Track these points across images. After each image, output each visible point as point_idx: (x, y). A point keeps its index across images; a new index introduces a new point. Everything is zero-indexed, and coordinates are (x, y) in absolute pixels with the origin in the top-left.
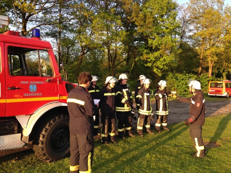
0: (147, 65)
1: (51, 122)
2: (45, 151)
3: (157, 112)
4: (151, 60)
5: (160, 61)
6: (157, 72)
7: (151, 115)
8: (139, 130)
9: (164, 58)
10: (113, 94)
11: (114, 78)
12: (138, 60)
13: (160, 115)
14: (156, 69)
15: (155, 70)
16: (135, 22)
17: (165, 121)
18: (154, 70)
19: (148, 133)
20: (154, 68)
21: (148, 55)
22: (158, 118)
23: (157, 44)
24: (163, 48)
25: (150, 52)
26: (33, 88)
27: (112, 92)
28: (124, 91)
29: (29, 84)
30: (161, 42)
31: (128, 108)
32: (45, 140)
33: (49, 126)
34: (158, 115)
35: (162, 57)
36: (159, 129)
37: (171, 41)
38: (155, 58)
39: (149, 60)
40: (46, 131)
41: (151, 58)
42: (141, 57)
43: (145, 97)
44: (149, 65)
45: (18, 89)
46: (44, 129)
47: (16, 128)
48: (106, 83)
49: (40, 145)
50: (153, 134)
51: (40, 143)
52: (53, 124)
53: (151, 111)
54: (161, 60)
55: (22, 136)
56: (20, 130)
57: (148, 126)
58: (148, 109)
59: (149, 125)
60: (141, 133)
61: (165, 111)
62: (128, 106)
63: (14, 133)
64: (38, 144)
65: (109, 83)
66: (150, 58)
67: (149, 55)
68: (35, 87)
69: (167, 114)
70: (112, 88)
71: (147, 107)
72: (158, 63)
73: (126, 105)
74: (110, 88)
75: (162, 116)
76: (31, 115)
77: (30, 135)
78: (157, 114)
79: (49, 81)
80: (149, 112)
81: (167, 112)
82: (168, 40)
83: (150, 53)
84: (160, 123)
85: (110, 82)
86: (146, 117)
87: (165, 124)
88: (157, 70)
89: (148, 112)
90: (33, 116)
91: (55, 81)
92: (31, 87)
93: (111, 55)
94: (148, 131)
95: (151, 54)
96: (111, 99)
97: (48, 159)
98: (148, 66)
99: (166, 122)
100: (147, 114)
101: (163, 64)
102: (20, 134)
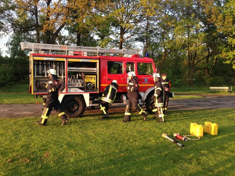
0: (226, 63)
12: (217, 58)
16: (214, 23)
18: (233, 67)
20: (234, 65)
25: (230, 50)
29: (145, 78)
38: (234, 56)
39: (227, 58)
45: (141, 80)
55: (141, 100)
56: (141, 98)
76: (145, 92)
93: (191, 54)
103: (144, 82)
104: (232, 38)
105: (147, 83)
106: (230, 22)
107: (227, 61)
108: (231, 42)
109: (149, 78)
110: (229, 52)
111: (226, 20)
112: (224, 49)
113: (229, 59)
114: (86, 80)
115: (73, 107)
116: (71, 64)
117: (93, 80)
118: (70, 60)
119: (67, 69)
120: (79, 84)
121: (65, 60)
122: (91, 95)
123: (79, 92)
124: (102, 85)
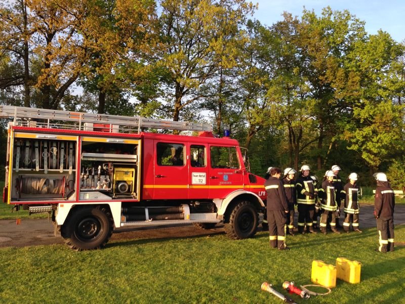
0: (351, 148)
1: (239, 206)
2: (234, 229)
3: (346, 209)
4: (358, 141)
5: (373, 142)
6: (367, 159)
7: (336, 211)
8: (322, 227)
9: (379, 136)
10: (293, 186)
11: (292, 170)
12: (336, 140)
13: (349, 213)
14: (366, 154)
15: (365, 156)
16: (330, 84)
17: (355, 221)
18: (362, 156)
19: (332, 232)
20: (364, 152)
21: (353, 132)
22: (346, 216)
23: (367, 115)
24: (378, 121)
25: (357, 127)
26: (226, 178)
27: (291, 184)
28: (306, 183)
29: (223, 175)
30: (374, 112)
31: (310, 200)
32: (234, 220)
33: (237, 208)
34: (346, 213)
35: (377, 135)
36: (348, 229)
37: (392, 110)
38: (363, 137)
39: (354, 140)
40: (235, 213)
41: (357, 137)
42: (341, 136)
43: (328, 191)
44: (355, 147)
45: (217, 178)
46: (233, 211)
47: (213, 209)
48: (285, 174)
49: (230, 223)
50: (339, 233)
51: (231, 221)
52: (240, 208)
53: (336, 207)
54: (375, 140)
55: (217, 215)
56: (216, 210)
57: (333, 224)
58: (332, 204)
59: (334, 222)
60: (324, 230)
61: (355, 209)
62: (310, 199)
63: (212, 212)
64: (229, 222)
65: (288, 175)
66: (355, 137)
67: (355, 132)
68: (227, 176)
69: (358, 213)
70: (291, 180)
71: (331, 202)
72: (369, 145)
73: (308, 197)
74: (289, 180)
75: (351, 215)
76: (223, 199)
77: (224, 214)
78: (345, 211)
79: (237, 172)
80: (334, 207)
81: (358, 210)
82: (386, 108)
83: (357, 129)
84: (349, 222)
85: (289, 173)
86: (330, 213)
87: (355, 225)
88: (368, 156)
89: (332, 207)
90: (225, 200)
91: (241, 172)
92: (224, 176)
93: (293, 133)
94: (333, 229)
95: (358, 131)
96: (290, 191)
97: (236, 236)
98: (352, 150)
99: (357, 222)
100: (332, 210)
101: (377, 145)
102: (216, 214)
103: (223, 181)
104: (359, 109)
105: (228, 183)
106: (357, 83)
107: (353, 145)
108: (359, 115)
109: (232, 174)
110: (355, 131)
111: (350, 79)
112: (348, 125)
113: (356, 143)
114: (116, 177)
115: (89, 228)
116: (87, 148)
117: (129, 177)
118: (87, 139)
119: (79, 155)
120: (102, 184)
121: (77, 138)
122: (124, 205)
123: (102, 199)
124: (146, 186)
